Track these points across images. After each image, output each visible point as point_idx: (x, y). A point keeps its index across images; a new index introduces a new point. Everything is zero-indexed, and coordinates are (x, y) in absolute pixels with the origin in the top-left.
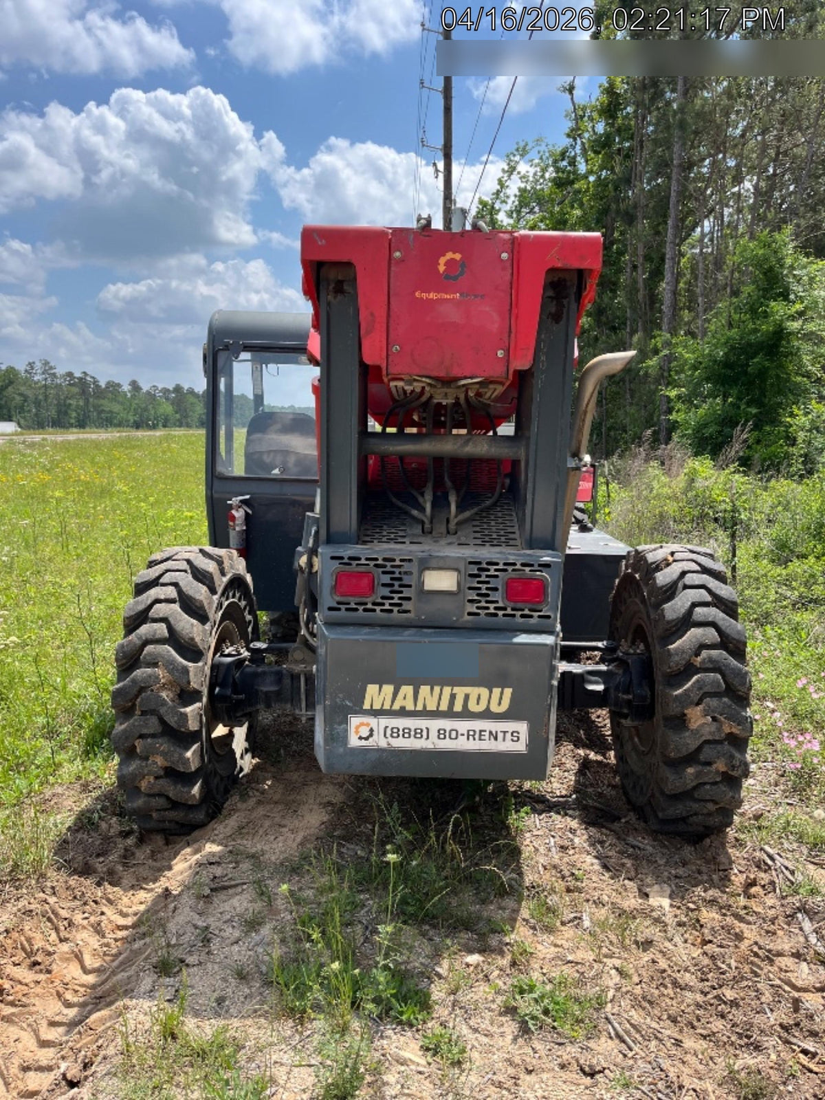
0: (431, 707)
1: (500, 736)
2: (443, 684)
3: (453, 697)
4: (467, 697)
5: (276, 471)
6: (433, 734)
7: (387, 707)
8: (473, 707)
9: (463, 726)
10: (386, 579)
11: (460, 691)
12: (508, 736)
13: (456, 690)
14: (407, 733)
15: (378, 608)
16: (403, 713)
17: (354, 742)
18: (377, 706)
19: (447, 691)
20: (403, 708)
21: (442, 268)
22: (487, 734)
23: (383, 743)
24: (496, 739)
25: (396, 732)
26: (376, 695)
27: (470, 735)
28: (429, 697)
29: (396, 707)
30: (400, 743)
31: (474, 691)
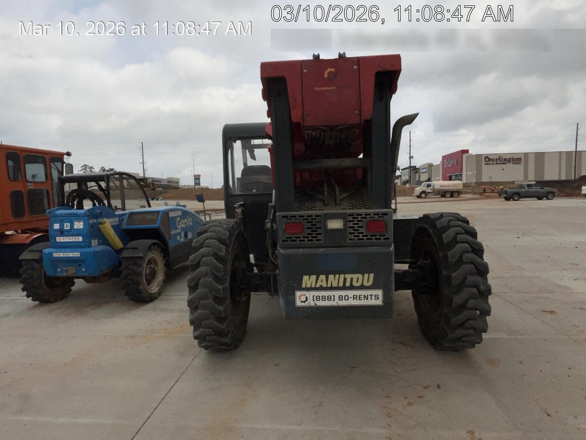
0: (335, 285)
1: (369, 297)
2: (340, 273)
3: (345, 279)
4: (352, 279)
5: (255, 191)
6: (337, 298)
7: (313, 286)
8: (355, 284)
9: (351, 293)
10: (309, 225)
11: (349, 277)
12: (373, 297)
13: (347, 276)
14: (324, 299)
15: (306, 239)
16: (321, 288)
17: (299, 303)
18: (309, 286)
19: (342, 276)
20: (321, 286)
21: (326, 76)
22: (363, 297)
23: (312, 304)
24: (367, 299)
25: (318, 298)
26: (308, 280)
27: (355, 297)
28: (333, 280)
29: (318, 286)
30: (321, 303)
31: (355, 276)
